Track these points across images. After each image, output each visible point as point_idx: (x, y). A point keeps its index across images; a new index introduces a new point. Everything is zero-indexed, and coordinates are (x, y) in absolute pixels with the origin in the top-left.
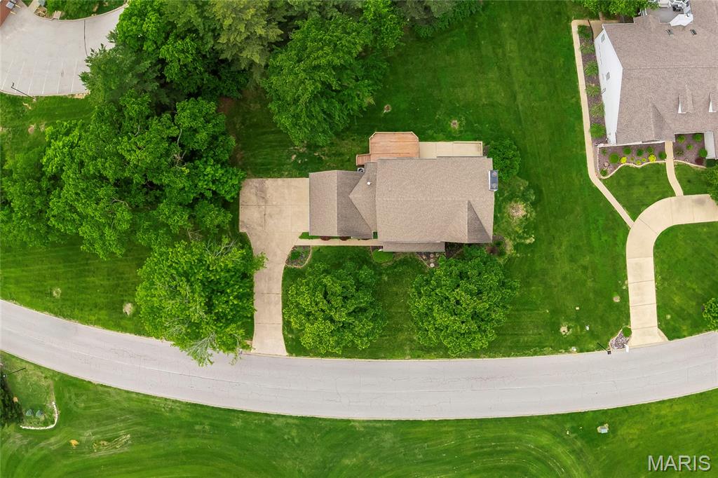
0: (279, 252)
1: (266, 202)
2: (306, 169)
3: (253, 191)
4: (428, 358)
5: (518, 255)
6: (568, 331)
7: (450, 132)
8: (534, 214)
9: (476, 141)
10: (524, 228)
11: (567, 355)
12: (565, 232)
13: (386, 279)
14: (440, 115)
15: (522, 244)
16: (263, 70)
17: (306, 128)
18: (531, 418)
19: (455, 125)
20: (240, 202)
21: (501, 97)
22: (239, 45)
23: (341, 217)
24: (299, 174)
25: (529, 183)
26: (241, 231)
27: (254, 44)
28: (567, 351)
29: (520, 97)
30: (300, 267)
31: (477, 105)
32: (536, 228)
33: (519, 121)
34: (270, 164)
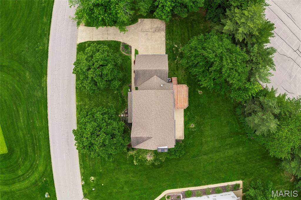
0: (128, 39)
1: (154, 32)
2: (170, 52)
3: (159, 26)
4: (77, 114)
5: (128, 157)
6: (92, 180)
7: (189, 123)
8: (148, 164)
9: (184, 136)
10: (141, 160)
11: (80, 180)
12: (140, 179)
13: (115, 92)
14: (197, 118)
15: (133, 159)
16: (220, 31)
17: (190, 54)
18: (50, 162)
19: (192, 126)
20: (154, 19)
21: (205, 148)
22: (233, 19)
23: (144, 72)
24: (168, 49)
25: (163, 162)
26: (139, 19)
27: (233, 27)
28: (82, 180)
29: (205, 157)
30: (121, 49)
31: (202, 137)
32: (141, 165)
33: (194, 156)
34: (173, 34)
